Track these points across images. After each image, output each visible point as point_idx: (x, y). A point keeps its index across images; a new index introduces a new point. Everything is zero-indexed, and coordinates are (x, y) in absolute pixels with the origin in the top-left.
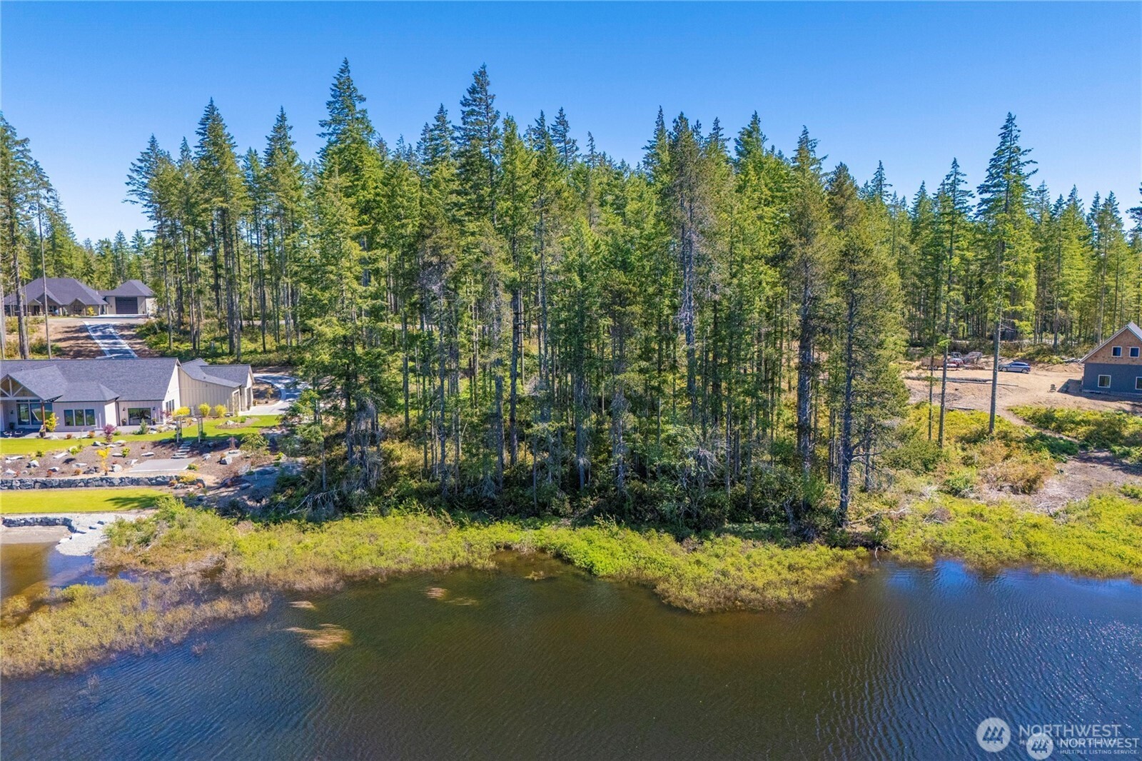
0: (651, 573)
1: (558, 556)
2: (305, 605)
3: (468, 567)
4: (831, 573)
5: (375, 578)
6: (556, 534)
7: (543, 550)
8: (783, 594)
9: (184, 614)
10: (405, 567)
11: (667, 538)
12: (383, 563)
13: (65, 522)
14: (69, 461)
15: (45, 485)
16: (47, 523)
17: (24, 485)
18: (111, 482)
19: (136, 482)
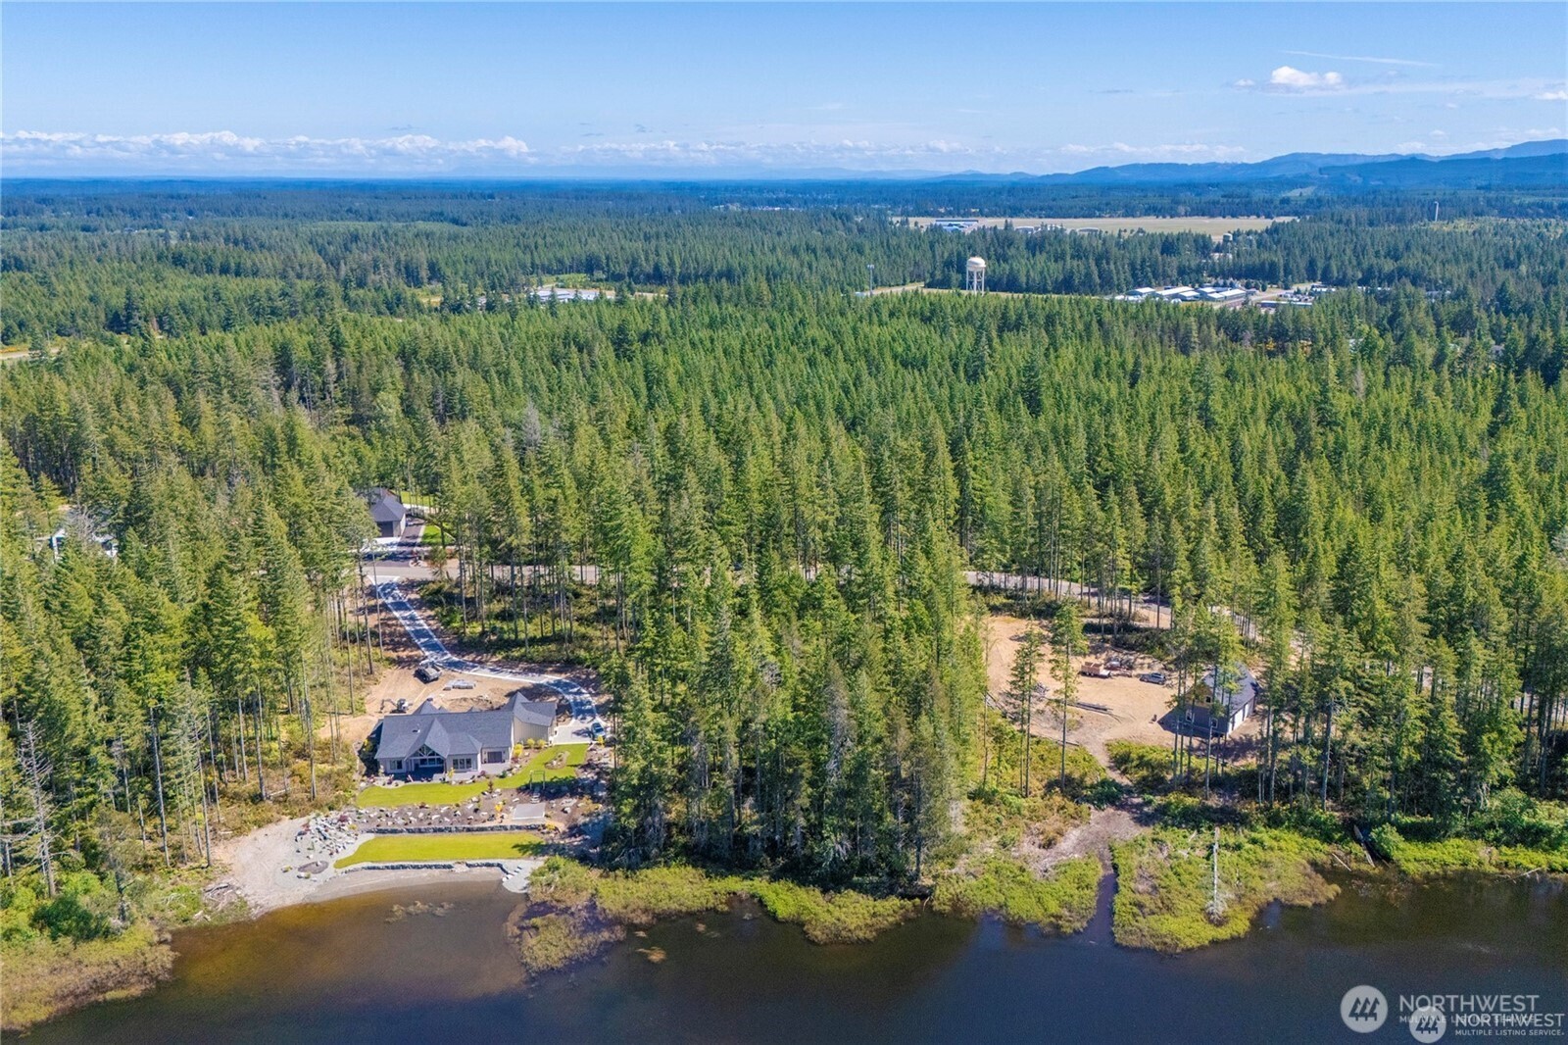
0: (805, 918)
1: (760, 901)
2: (641, 934)
3: (714, 910)
4: (891, 919)
5: (670, 915)
6: (761, 885)
7: (753, 896)
8: (861, 935)
9: (590, 938)
10: (684, 909)
11: (818, 892)
12: (674, 906)
13: (499, 865)
14: (476, 810)
15: (469, 830)
16: (489, 865)
17: (457, 830)
18: (505, 828)
19: (519, 828)
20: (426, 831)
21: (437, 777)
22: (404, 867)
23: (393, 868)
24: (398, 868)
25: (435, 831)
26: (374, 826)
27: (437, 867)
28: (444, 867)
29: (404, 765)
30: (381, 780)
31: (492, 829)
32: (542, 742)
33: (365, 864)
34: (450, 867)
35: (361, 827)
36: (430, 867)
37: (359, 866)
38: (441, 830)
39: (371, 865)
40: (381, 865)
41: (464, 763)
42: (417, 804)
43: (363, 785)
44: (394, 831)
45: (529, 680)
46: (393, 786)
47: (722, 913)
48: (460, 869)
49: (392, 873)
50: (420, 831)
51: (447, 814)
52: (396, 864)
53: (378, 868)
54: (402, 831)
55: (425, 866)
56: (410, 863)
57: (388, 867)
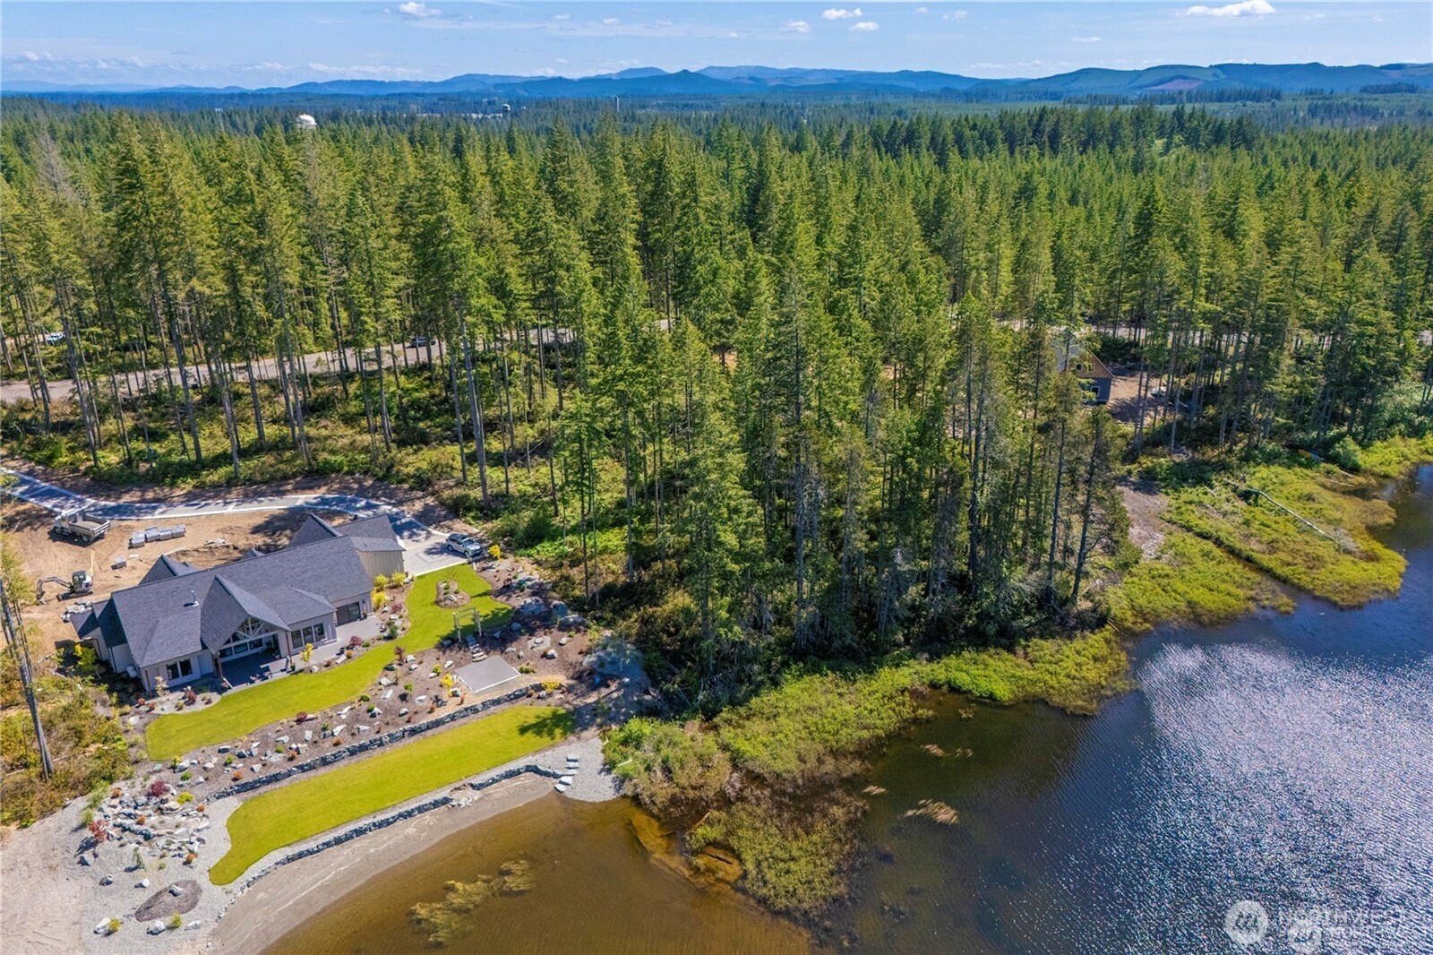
1: (954, 688)
3: (918, 720)
6: (928, 668)
7: (935, 686)
13: (530, 769)
14: (403, 697)
15: (413, 732)
16: (511, 775)
17: (393, 738)
18: (474, 710)
19: (497, 702)
20: (337, 758)
21: (276, 667)
22: (359, 832)
23: (338, 841)
24: (348, 837)
25: (353, 752)
26: (226, 783)
27: (421, 809)
28: (436, 804)
29: (194, 664)
30: (167, 703)
31: (453, 718)
32: (397, 576)
33: (279, 855)
34: (446, 801)
35: (199, 792)
36: (409, 814)
37: (267, 861)
38: (363, 748)
39: (290, 852)
40: (312, 845)
41: (314, 633)
42: (288, 718)
43: (133, 720)
44: (275, 778)
45: (273, 506)
46: (199, 706)
47: (928, 721)
48: (466, 798)
49: (345, 851)
50: (325, 762)
51: (355, 718)
52: (341, 832)
53: (310, 852)
54: (289, 774)
55: (400, 815)
56: (370, 821)
57: (327, 845)
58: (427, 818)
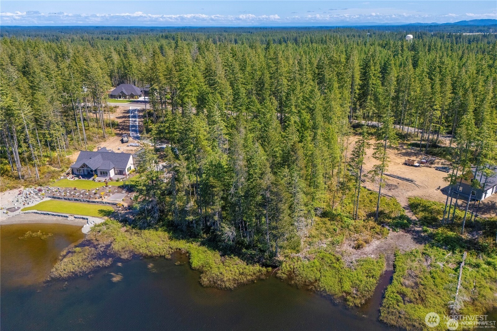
0: (205, 269)
1: (188, 256)
3: (163, 257)
4: (249, 278)
6: (194, 247)
7: (187, 252)
8: (228, 285)
11: (219, 255)
12: (146, 252)
13: (87, 219)
14: (95, 194)
15: (88, 202)
16: (83, 218)
17: (84, 201)
19: (109, 203)
20: (71, 200)
22: (49, 214)
25: (75, 200)
26: (52, 195)
28: (65, 216)
30: (70, 177)
31: (98, 202)
33: (34, 211)
34: (67, 217)
35: (46, 195)
36: (59, 216)
37: (31, 211)
38: (77, 200)
39: (36, 211)
40: (40, 212)
42: (74, 188)
47: (166, 259)
48: (71, 218)
49: (42, 216)
50: (69, 200)
51: (83, 194)
52: (45, 212)
53: (38, 213)
54: (62, 199)
55: (57, 215)
56: (52, 213)
57: (42, 213)
58: (61, 218)
